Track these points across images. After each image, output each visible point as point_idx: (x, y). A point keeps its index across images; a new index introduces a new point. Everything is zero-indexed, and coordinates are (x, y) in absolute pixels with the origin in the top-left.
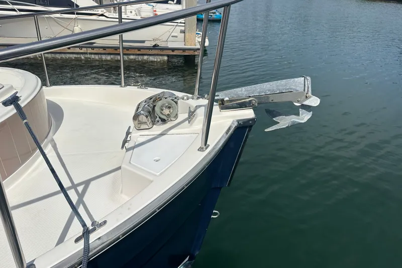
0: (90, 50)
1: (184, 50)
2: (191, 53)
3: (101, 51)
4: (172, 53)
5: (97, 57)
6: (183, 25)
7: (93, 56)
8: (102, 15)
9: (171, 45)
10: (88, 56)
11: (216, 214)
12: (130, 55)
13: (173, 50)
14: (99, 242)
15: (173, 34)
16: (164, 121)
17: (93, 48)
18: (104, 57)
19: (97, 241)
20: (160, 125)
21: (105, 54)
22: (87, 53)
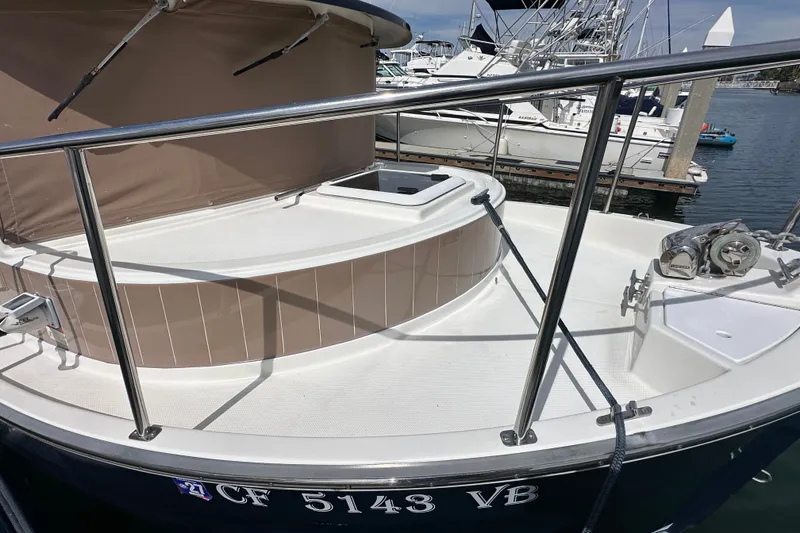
0: (513, 170)
1: (661, 183)
2: (674, 189)
3: (529, 172)
4: (636, 185)
5: (520, 180)
6: (668, 145)
7: (515, 179)
8: (541, 125)
9: (638, 174)
10: (510, 177)
11: (765, 477)
12: (569, 181)
13: (642, 181)
14: (640, 441)
15: (645, 158)
16: (717, 272)
17: (518, 167)
18: (530, 181)
19: (639, 437)
20: (708, 277)
21: (532, 177)
22: (507, 174)
